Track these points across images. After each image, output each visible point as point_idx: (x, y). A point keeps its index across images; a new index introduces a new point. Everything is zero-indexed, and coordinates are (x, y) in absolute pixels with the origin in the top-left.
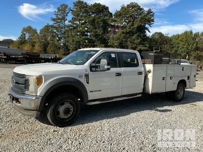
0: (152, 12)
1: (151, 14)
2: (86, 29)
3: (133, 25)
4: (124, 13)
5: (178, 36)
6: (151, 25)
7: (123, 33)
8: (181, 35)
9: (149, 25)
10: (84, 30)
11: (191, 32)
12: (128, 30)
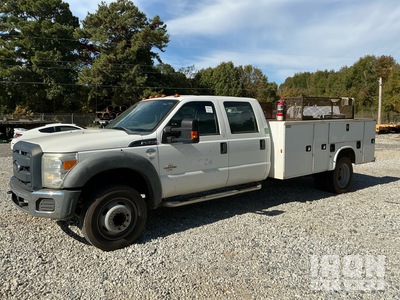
0: (162, 23)
1: (161, 26)
2: (17, 48)
3: (128, 45)
4: (107, 20)
5: (211, 71)
6: (163, 49)
7: (110, 61)
8: (216, 69)
9: (160, 48)
10: (11, 51)
11: (232, 65)
12: (120, 56)
